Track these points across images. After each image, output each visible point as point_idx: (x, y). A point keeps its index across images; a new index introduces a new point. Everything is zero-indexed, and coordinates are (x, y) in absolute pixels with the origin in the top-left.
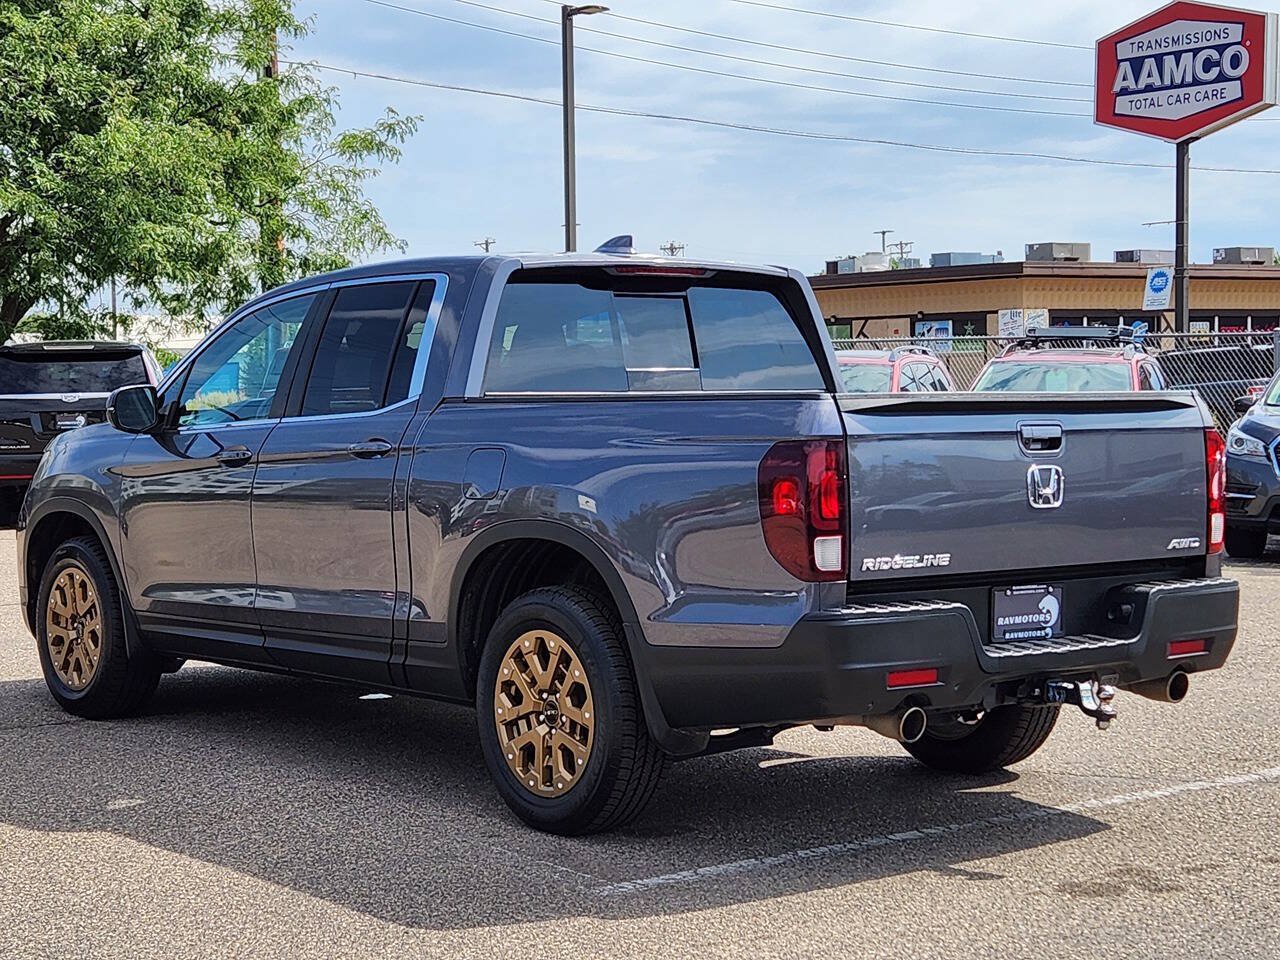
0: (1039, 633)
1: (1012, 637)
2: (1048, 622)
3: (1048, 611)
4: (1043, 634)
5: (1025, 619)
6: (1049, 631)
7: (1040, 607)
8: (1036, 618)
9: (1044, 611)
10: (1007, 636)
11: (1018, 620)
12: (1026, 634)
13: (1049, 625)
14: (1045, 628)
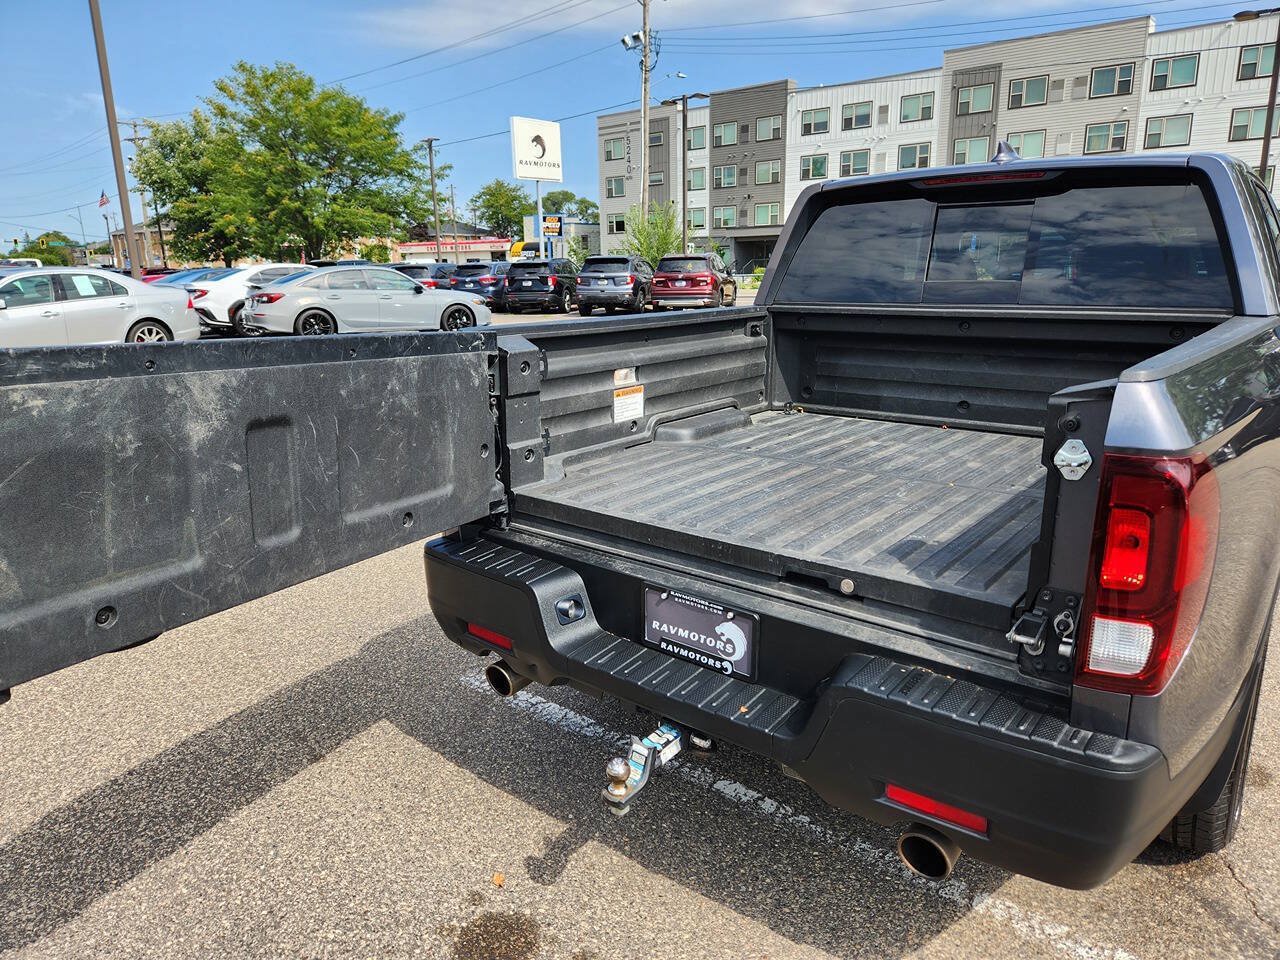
0: (711, 664)
1: (670, 649)
2: (729, 655)
3: (730, 641)
4: (719, 666)
6: (727, 665)
7: (719, 630)
9: (724, 639)
10: (663, 645)
11: (683, 634)
12: (692, 655)
13: (731, 659)
14: (722, 659)
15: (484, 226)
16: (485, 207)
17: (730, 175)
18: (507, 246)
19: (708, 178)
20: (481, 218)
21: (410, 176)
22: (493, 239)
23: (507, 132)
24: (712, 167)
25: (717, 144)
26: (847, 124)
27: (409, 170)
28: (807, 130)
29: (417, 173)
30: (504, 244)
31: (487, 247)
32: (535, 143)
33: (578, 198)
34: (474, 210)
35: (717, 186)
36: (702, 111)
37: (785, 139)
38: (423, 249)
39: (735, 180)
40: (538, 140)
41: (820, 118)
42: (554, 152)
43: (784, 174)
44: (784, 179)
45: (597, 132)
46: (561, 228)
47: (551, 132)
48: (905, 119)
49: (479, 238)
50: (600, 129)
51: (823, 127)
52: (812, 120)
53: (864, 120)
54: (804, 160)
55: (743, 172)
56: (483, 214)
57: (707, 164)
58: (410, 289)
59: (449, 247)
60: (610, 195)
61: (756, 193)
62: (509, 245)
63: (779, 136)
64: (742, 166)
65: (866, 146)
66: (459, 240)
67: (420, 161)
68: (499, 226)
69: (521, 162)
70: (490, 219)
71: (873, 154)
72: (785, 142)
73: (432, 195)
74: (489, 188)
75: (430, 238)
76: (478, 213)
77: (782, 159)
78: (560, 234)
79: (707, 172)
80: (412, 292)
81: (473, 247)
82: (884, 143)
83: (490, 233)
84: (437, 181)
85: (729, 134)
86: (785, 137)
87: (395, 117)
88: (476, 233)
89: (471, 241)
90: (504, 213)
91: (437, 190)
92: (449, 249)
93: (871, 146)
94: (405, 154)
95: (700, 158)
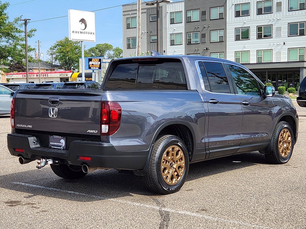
0: (59, 148)
1: (53, 147)
2: (62, 146)
3: (62, 143)
4: (61, 148)
5: (57, 144)
6: (62, 148)
7: (61, 141)
8: (59, 144)
9: (61, 143)
10: (52, 147)
11: (55, 144)
12: (56, 147)
13: (63, 146)
14: (61, 147)
15: (57, 63)
16: (59, 53)
17: (196, 37)
18: (69, 74)
19: (184, 39)
20: (56, 59)
21: (12, 36)
22: (62, 70)
23: (66, 16)
24: (187, 33)
25: (188, 21)
26: (260, 12)
27: (13, 34)
28: (238, 14)
29: (17, 35)
30: (68, 74)
31: (58, 75)
32: (81, 22)
33: (114, 47)
34: (52, 54)
35: (189, 43)
36: (180, 4)
37: (226, 19)
38: (20, 76)
39: (198, 40)
40: (83, 21)
41: (245, 8)
42: (91, 26)
43: (226, 37)
44: (226, 40)
45: (122, 13)
46: (100, 65)
47: (90, 17)
48: (291, 9)
49: (54, 70)
50: (124, 12)
51: (246, 13)
52: (240, 9)
53: (269, 10)
54: (237, 29)
55: (203, 36)
56: (57, 56)
57: (183, 31)
58: (9, 94)
59: (35, 75)
60: (129, 47)
61: (211, 47)
62: (71, 74)
63: (222, 17)
64: (203, 32)
65: (270, 23)
66: (42, 71)
67: (19, 28)
68: (67, 63)
69: (73, 32)
70: (61, 59)
71: (274, 27)
72: (226, 20)
73: (25, 46)
74: (61, 42)
75: (24, 70)
76: (54, 56)
77: (225, 29)
78: (100, 68)
79: (184, 35)
80: (9, 95)
81: (50, 75)
82: (280, 22)
83: (60, 67)
84: (28, 38)
85: (195, 16)
86: (226, 18)
87: (4, 4)
88: (52, 67)
89: (49, 72)
90: (70, 56)
91: (28, 44)
92: (35, 76)
93: (273, 23)
94: (10, 24)
95: (180, 28)
